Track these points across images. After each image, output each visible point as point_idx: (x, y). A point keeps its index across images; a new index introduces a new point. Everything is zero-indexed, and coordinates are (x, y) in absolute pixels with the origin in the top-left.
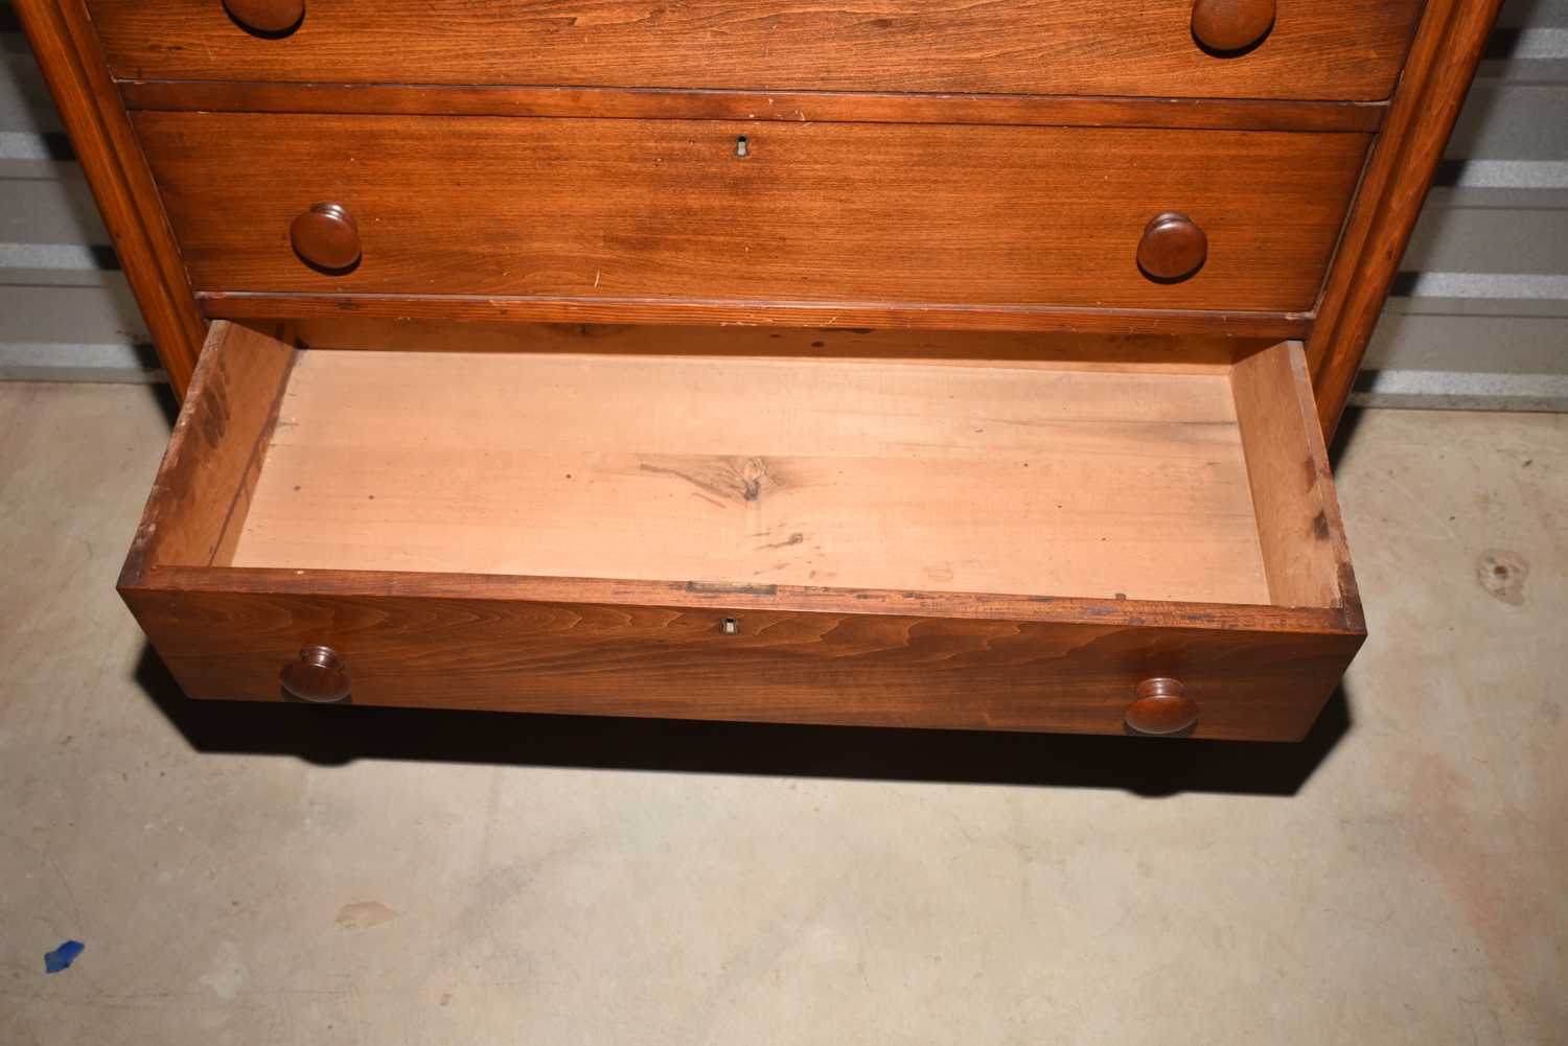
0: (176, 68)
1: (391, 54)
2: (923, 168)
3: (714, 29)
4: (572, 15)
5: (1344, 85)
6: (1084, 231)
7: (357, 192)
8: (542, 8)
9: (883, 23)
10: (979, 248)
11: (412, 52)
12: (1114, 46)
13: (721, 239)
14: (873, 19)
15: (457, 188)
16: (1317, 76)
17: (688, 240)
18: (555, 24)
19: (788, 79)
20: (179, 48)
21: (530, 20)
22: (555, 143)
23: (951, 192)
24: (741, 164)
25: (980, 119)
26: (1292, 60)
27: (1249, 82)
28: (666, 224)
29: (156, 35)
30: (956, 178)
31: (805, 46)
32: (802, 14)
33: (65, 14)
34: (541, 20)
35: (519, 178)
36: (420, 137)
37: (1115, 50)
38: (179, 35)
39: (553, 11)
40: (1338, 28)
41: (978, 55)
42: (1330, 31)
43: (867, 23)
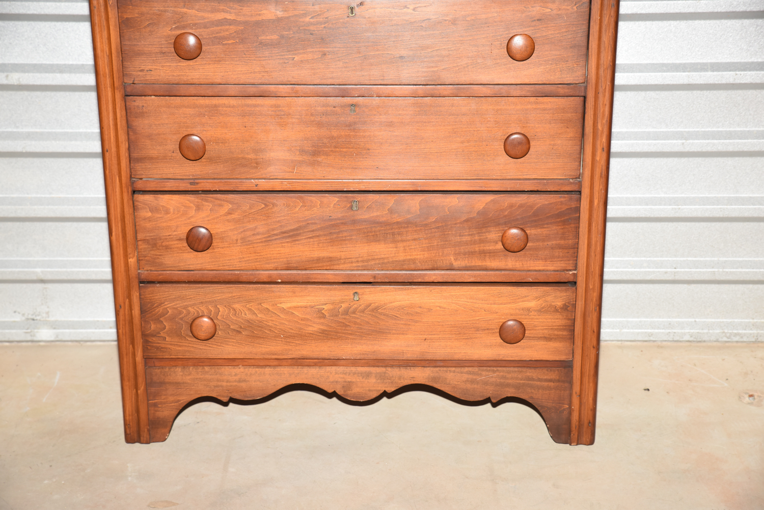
0: (147, 78)
1: (227, 72)
2: (420, 116)
3: (343, 61)
4: (294, 56)
5: (567, 77)
6: (484, 143)
7: (205, 131)
8: (283, 54)
9: (402, 58)
10: (444, 152)
11: (235, 71)
12: (484, 64)
13: (344, 150)
14: (398, 56)
15: (245, 128)
16: (557, 74)
17: (332, 151)
18: (287, 60)
19: (369, 80)
20: (151, 70)
21: (278, 59)
22: (284, 109)
23: (431, 127)
24: (353, 116)
25: (440, 94)
26: (547, 68)
28: (323, 143)
29: (144, 65)
30: (433, 120)
31: (375, 67)
32: (374, 54)
33: (113, 58)
34: (282, 58)
35: (268, 124)
36: (233, 107)
37: (484, 66)
38: (152, 66)
39: (287, 55)
40: (560, 55)
41: (436, 69)
42: (558, 57)
43: (396, 57)
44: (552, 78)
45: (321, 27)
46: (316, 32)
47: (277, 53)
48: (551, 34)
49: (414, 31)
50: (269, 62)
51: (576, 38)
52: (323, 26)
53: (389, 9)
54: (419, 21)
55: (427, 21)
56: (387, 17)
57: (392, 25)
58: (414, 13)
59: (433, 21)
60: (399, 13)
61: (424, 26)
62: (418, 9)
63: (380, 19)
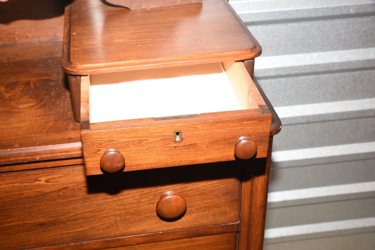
9: (42, 224)
12: (133, 219)
14: (37, 224)
16: (210, 218)
26: (199, 214)
27: (186, 223)
31: (12, 236)
32: (9, 226)
40: (213, 203)
41: (82, 229)
42: (210, 204)
43: (35, 225)
44: (205, 221)
48: (203, 186)
49: (51, 201)
51: (228, 187)
53: (16, 184)
54: (55, 191)
55: (65, 190)
56: (16, 191)
57: (24, 198)
58: (48, 185)
59: (71, 189)
60: (30, 186)
61: (61, 194)
62: (52, 180)
63: (9, 194)
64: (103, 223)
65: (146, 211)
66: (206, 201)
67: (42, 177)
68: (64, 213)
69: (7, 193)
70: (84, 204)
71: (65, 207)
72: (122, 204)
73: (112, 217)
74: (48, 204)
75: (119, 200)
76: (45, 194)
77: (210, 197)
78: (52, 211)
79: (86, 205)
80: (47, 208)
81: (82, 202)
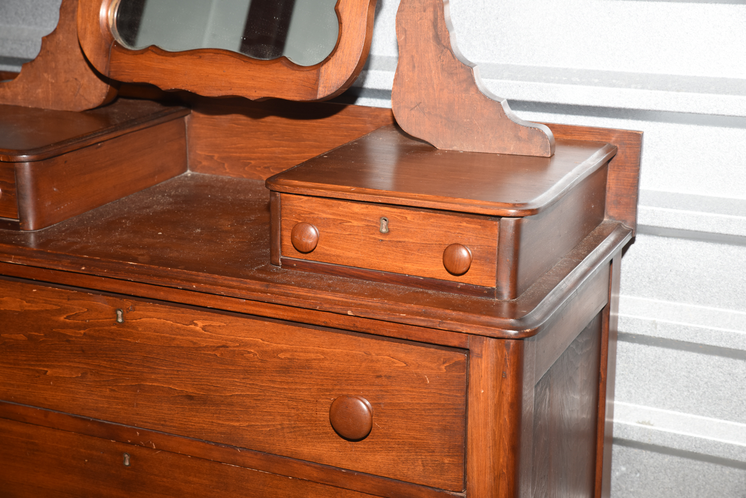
3: (110, 387)
4: (46, 369)
5: (434, 478)
8: (32, 363)
9: (190, 397)
12: (306, 430)
14: (184, 394)
16: (418, 469)
18: (38, 372)
19: (145, 422)
21: (27, 369)
22: (37, 441)
24: (127, 471)
26: (402, 456)
31: (153, 404)
32: (151, 385)
34: (32, 370)
35: (18, 459)
37: (306, 433)
39: (37, 365)
40: (422, 439)
41: (238, 424)
42: (418, 441)
43: (182, 396)
44: (409, 473)
45: (81, 333)
46: (74, 339)
47: (25, 361)
48: (408, 403)
49: (205, 361)
50: (15, 372)
51: (445, 416)
52: (82, 332)
53: (169, 322)
54: (211, 347)
55: (223, 349)
56: (167, 333)
57: (174, 347)
58: (205, 334)
59: (232, 351)
60: (184, 330)
61: (218, 355)
62: (210, 328)
63: (158, 334)
64: (265, 423)
65: (324, 421)
66: (412, 434)
67: (198, 319)
68: (218, 388)
69: (157, 332)
70: (243, 381)
71: (221, 379)
72: (293, 399)
73: (278, 418)
74: (201, 366)
75: (290, 389)
76: (199, 348)
77: (418, 428)
78: (204, 379)
79: (247, 384)
80: (199, 372)
81: (242, 376)
